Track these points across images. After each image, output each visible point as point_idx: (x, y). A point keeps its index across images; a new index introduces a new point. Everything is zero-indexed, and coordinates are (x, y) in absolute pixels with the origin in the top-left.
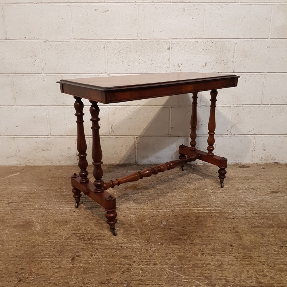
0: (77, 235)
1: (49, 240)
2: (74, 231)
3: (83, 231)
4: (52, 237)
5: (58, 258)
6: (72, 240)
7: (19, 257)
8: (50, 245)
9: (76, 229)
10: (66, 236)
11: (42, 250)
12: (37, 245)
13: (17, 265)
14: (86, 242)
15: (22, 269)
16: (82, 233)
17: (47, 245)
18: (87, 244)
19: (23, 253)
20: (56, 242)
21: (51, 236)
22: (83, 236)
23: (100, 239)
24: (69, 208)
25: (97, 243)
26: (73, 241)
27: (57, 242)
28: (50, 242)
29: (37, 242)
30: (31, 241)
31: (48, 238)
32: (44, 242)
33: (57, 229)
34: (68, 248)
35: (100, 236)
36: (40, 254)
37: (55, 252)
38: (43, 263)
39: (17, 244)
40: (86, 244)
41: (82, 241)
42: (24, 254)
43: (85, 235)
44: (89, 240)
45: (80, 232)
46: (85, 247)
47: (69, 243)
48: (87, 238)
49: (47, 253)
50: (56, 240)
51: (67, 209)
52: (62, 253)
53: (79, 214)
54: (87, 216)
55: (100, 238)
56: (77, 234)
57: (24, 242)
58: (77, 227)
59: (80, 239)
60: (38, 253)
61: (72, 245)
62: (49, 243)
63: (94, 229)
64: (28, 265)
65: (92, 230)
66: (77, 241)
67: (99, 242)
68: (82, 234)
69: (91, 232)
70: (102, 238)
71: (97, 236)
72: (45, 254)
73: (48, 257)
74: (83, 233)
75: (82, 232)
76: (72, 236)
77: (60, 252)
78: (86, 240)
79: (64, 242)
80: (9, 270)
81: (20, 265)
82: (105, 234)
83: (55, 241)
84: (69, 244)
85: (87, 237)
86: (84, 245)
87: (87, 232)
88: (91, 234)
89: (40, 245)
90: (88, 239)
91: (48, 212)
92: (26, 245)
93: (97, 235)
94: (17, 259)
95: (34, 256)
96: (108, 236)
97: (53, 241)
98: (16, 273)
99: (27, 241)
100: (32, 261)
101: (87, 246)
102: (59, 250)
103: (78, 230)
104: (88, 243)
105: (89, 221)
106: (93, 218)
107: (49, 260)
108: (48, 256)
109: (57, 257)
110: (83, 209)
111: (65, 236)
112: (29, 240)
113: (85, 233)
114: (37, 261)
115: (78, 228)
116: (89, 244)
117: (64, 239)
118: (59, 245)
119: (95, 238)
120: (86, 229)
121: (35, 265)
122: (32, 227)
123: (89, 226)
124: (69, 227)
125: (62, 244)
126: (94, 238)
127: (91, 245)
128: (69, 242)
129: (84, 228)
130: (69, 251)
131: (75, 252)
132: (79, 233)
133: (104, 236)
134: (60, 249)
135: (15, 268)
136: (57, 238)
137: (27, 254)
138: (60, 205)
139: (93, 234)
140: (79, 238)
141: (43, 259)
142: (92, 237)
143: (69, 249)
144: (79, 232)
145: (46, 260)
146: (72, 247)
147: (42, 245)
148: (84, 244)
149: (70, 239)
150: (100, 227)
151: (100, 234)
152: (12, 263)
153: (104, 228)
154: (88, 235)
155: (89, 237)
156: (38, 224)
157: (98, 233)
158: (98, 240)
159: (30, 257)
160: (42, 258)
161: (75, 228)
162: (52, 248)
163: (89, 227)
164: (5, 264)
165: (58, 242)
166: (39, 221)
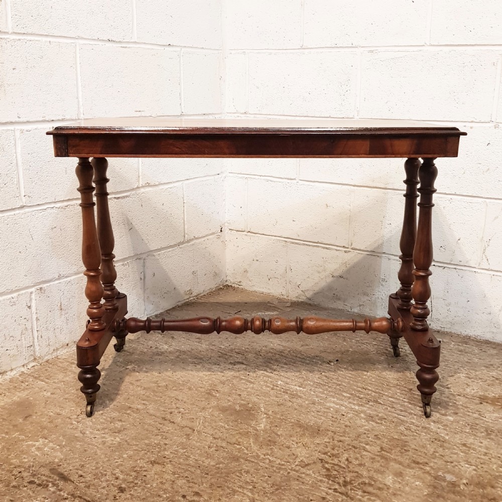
0: (327, 466)
1: (268, 456)
2: (324, 454)
3: (340, 461)
4: (278, 452)
5: (266, 498)
6: (311, 471)
7: (203, 470)
8: (267, 466)
9: (329, 452)
10: (304, 459)
11: (247, 472)
12: (243, 458)
13: (192, 482)
14: (337, 487)
15: (197, 494)
16: (337, 465)
17: (261, 464)
18: (337, 492)
19: (214, 464)
20: (279, 464)
21: (276, 450)
22: (335, 473)
23: (368, 493)
24: (337, 404)
25: (358, 497)
26: (313, 475)
27: (283, 465)
28: (269, 460)
29: (246, 451)
30: (238, 447)
31: (269, 452)
32: (258, 456)
33: (295, 439)
34: (295, 485)
35: (370, 485)
36: (241, 477)
37: (268, 484)
38: (236, 497)
39: (211, 443)
40: (335, 490)
41: (330, 482)
42: (214, 466)
43: (342, 471)
44: (345, 486)
45: (336, 461)
46: (328, 497)
47: (303, 475)
48: (343, 479)
49: (253, 480)
50: (281, 460)
51: (332, 405)
52: (280, 491)
53: (349, 424)
54: (365, 433)
55: (370, 489)
56: (327, 463)
57: (224, 444)
58: (333, 449)
59: (328, 476)
60: (238, 474)
61: (306, 482)
62: (267, 461)
63: (365, 465)
64: (209, 491)
65: (360, 465)
66: (319, 478)
67: (363, 497)
68: (336, 467)
69: (356, 469)
70: (375, 491)
71: (365, 484)
72: (248, 480)
73: (250, 489)
74: (340, 466)
75: (339, 464)
76: (314, 463)
77: (276, 487)
78: (339, 483)
79: (295, 470)
80: (175, 487)
81: (197, 486)
82: (385, 484)
83: (278, 461)
84: (301, 478)
85: (344, 477)
86: (330, 491)
87: (349, 467)
88: (355, 474)
89: (249, 461)
90: (345, 482)
91: (294, 400)
92: (224, 451)
93: (367, 481)
94: (198, 472)
95: (228, 477)
96: (389, 493)
97: (275, 461)
98: (184, 496)
99: (230, 443)
100: (219, 485)
101: (334, 495)
102: (278, 483)
103: (333, 455)
104: (340, 490)
105: (365, 445)
106: (375, 441)
107: (250, 494)
108: (251, 487)
109: (266, 496)
110: (362, 415)
111: (301, 459)
112: (234, 444)
113: (344, 466)
114: (228, 488)
115: (335, 452)
116: (340, 493)
117: (297, 465)
118: (281, 472)
119: (359, 484)
120: (350, 459)
121: (221, 496)
122: (252, 420)
123: (358, 455)
124: (318, 444)
125: (289, 473)
126: (356, 484)
127: (344, 497)
128: (304, 473)
129: (346, 456)
130: (295, 494)
131: (306, 499)
132: (331, 463)
133: (379, 489)
134: (280, 482)
135: (186, 488)
136: (286, 457)
137: (219, 468)
138: (323, 393)
139: (359, 476)
140: (326, 474)
141: (240, 490)
142: (353, 482)
143: (297, 489)
144: (332, 460)
145: (245, 494)
146: (303, 487)
147: (253, 462)
148: (330, 489)
149: (309, 470)
150: (381, 466)
151: (374, 481)
152: (186, 475)
153: (387, 472)
154: (347, 474)
155: (348, 479)
156: (264, 418)
157: (371, 478)
158: (364, 492)
159: (219, 477)
160: (241, 487)
161: (329, 449)
162: (266, 474)
163: (357, 459)
164: (174, 473)
165: (283, 467)
166: (270, 413)
